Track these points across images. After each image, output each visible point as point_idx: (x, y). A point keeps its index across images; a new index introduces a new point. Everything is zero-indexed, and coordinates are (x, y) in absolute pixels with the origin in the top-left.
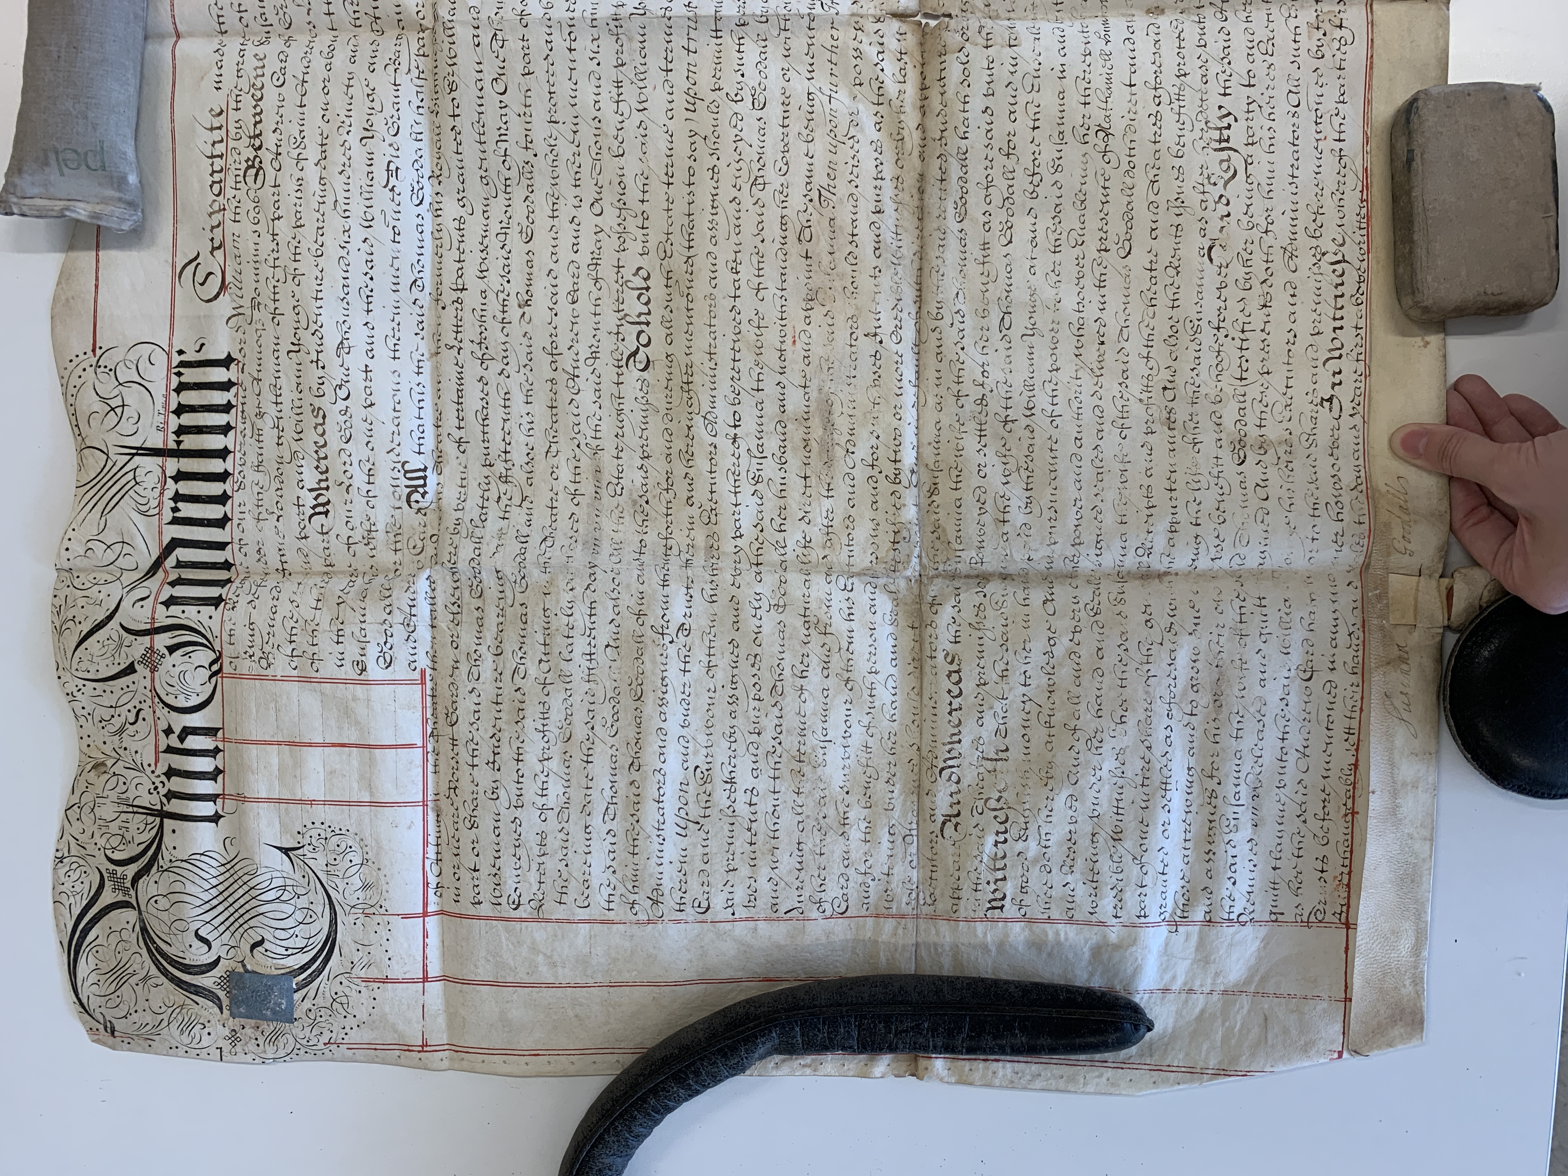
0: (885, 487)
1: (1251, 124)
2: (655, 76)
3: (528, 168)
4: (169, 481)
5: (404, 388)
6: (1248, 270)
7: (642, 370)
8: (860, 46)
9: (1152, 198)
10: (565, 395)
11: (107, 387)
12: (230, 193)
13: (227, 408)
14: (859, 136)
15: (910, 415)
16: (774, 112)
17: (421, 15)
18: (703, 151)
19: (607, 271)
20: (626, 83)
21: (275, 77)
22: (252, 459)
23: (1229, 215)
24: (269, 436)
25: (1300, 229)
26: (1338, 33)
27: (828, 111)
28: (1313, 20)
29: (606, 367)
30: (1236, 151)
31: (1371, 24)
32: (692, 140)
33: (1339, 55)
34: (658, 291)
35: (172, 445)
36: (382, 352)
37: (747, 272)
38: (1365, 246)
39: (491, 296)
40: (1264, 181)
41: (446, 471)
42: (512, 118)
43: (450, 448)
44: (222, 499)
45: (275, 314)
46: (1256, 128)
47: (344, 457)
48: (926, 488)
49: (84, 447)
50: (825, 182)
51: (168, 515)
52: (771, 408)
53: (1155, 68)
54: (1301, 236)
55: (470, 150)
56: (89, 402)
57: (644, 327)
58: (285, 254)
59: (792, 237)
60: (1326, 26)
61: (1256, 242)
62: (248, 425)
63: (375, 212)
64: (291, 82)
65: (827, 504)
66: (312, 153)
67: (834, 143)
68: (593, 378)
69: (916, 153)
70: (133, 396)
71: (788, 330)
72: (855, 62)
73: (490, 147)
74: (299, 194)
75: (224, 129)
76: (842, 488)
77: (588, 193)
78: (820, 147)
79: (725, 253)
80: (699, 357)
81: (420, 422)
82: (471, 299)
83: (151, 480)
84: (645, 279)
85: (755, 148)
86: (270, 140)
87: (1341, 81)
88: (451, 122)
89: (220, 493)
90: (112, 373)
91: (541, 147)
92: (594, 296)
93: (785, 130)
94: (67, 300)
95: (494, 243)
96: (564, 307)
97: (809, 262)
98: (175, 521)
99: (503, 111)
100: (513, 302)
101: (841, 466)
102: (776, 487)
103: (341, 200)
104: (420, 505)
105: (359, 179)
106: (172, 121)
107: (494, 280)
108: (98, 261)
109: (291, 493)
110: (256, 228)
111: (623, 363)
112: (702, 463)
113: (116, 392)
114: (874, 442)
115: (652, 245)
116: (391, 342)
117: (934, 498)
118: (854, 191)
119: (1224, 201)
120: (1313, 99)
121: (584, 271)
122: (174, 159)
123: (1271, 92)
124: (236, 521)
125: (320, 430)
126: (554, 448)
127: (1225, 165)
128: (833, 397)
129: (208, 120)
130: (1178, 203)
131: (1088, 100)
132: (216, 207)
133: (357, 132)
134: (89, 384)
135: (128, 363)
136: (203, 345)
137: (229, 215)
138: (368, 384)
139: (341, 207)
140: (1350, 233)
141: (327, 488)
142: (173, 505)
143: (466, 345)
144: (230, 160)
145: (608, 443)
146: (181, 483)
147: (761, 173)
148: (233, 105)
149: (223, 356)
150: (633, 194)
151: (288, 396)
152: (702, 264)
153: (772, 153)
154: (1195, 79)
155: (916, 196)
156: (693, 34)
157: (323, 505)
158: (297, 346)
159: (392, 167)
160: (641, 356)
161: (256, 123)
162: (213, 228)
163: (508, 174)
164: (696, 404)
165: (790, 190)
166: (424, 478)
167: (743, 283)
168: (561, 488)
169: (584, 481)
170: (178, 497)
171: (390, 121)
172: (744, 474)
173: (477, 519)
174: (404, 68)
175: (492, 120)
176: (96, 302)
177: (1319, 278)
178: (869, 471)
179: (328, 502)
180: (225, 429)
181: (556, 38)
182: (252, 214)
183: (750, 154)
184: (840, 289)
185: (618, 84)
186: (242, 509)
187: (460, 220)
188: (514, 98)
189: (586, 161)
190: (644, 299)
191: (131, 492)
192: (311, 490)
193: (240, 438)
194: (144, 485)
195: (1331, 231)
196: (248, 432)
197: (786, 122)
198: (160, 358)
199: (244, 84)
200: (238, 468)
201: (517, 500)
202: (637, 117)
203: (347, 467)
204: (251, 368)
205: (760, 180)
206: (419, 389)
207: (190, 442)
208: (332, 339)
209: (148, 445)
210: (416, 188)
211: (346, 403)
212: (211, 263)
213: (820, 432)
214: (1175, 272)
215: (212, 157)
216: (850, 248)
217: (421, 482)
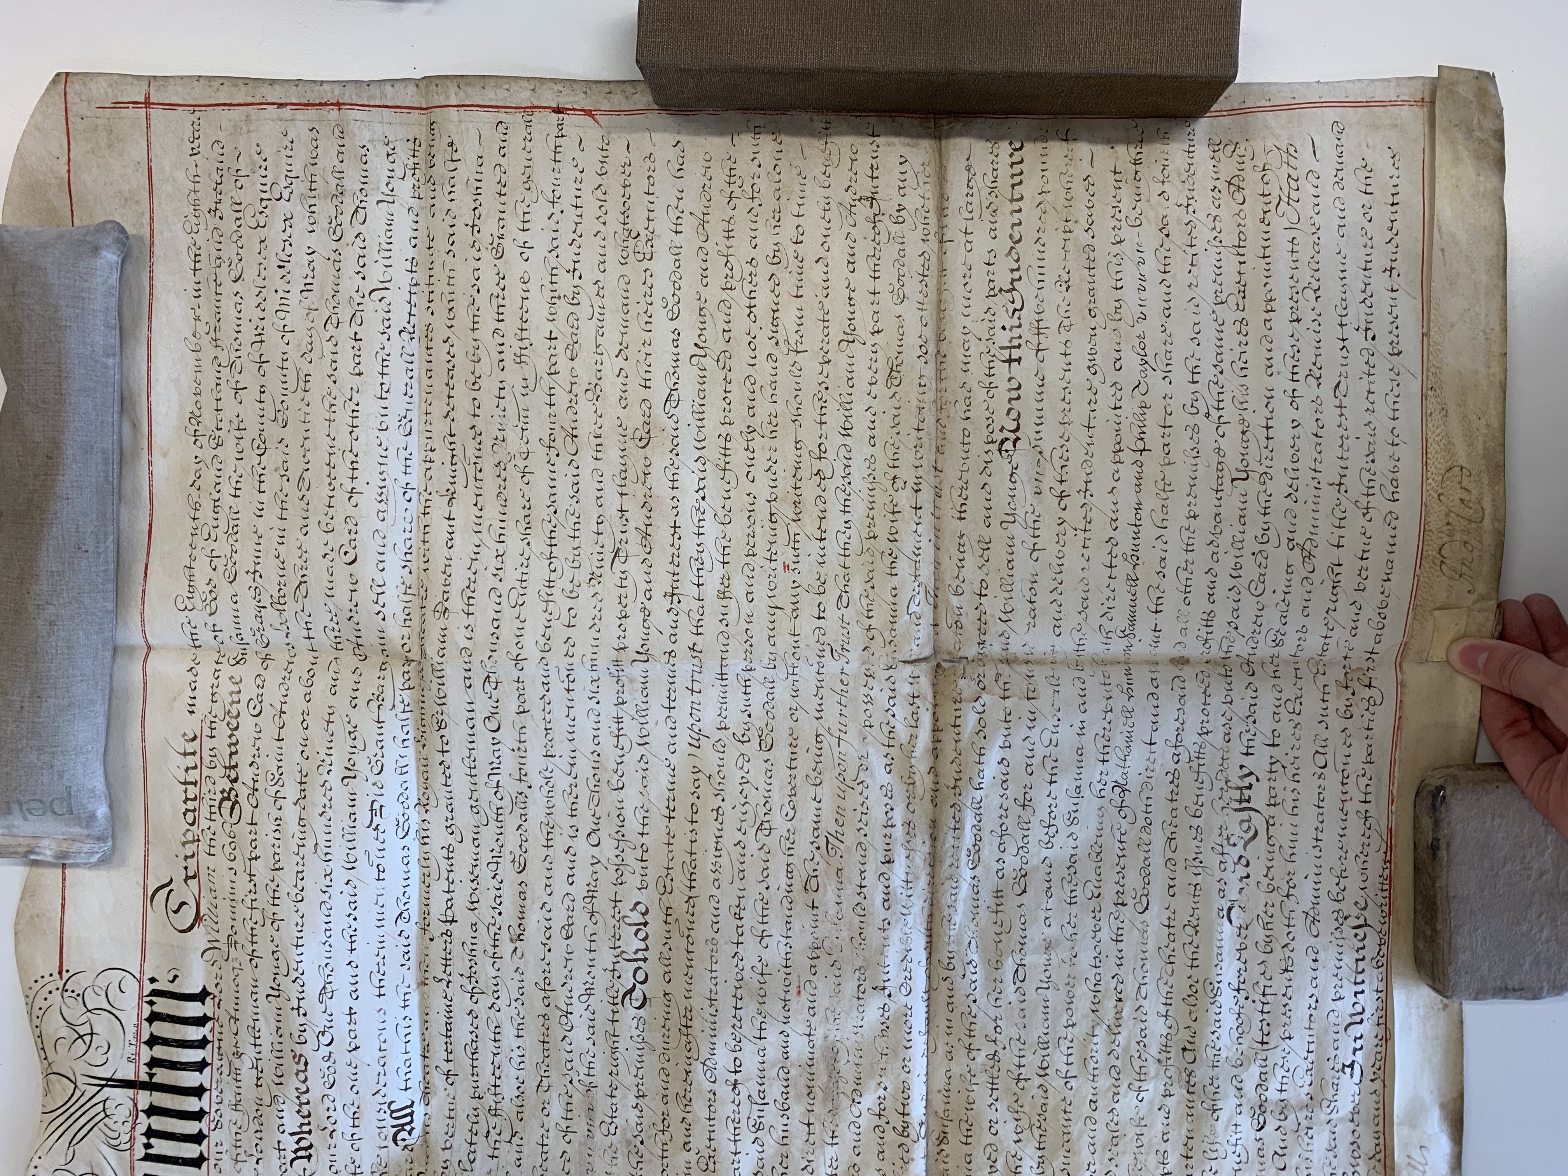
0: (891, 1137)
1: (1273, 784)
2: (657, 713)
3: (521, 798)
4: (141, 1114)
5: (390, 1026)
6: (1268, 933)
7: (638, 1008)
8: (872, 693)
9: (1169, 855)
10: (557, 1032)
11: (75, 1012)
12: (204, 823)
13: (202, 1043)
14: (868, 781)
15: (919, 1065)
16: (782, 753)
17: (406, 648)
18: (706, 790)
19: (603, 904)
20: (626, 720)
21: (252, 705)
22: (229, 1097)
23: (1248, 877)
24: (248, 1076)
25: (1322, 893)
26: (1367, 693)
27: (836, 754)
28: (1341, 678)
29: (600, 1002)
30: (1258, 811)
31: (1401, 685)
32: (696, 776)
33: (1368, 715)
34: (656, 926)
35: (144, 1077)
36: (367, 990)
37: (750, 918)
38: (1386, 909)
39: (482, 929)
40: (1286, 844)
41: (433, 1102)
42: (505, 752)
43: (438, 1080)
44: (198, 1138)
45: (252, 956)
46: (1279, 790)
47: (328, 1103)
48: (935, 1135)
49: (50, 1073)
50: (833, 828)
51: (140, 1152)
52: (773, 1053)
53: (1178, 724)
54: (1324, 900)
55: (460, 783)
56: (55, 1026)
57: (641, 963)
58: (264, 897)
59: (798, 886)
60: (1355, 685)
61: (1277, 905)
62: (225, 1062)
63: (358, 853)
64: (268, 712)
65: (831, 1151)
66: (291, 791)
67: (843, 787)
68: (587, 1014)
69: (928, 798)
70: (102, 1024)
71: (793, 978)
72: (865, 707)
73: (482, 779)
74: (277, 835)
75: (198, 755)
76: (847, 1136)
77: (585, 823)
78: (827, 792)
79: (728, 899)
80: (698, 1001)
81: (407, 1057)
82: (461, 931)
83: (122, 1113)
84: (643, 914)
85: (762, 792)
86: (246, 774)
87: (1369, 741)
88: (439, 757)
89: (196, 1131)
90: (80, 997)
91: (536, 780)
92: (589, 931)
93: (793, 772)
94: (32, 917)
95: (485, 873)
96: (558, 944)
97: (815, 911)
98: (148, 1158)
99: (496, 747)
100: (505, 936)
101: (848, 1113)
102: (778, 1134)
103: (322, 843)
104: (406, 1143)
105: (340, 820)
106: (143, 740)
107: (485, 912)
108: (64, 879)
109: (271, 1136)
110: (232, 864)
111: (619, 1000)
112: (700, 1109)
113: (84, 1019)
114: (881, 1092)
115: (651, 879)
116: (376, 977)
117: (943, 1146)
118: (863, 839)
119: (1243, 861)
120: (1340, 759)
121: (579, 904)
122: (145, 778)
123: (1296, 753)
124: (212, 1162)
125: (302, 1076)
126: (545, 1082)
127: (1245, 826)
128: (838, 1045)
129: (181, 745)
130: (1197, 863)
131: (1106, 757)
132: (190, 837)
133: (338, 771)
134: (55, 1010)
135: (97, 989)
136: (176, 977)
137: (203, 846)
138: (353, 1027)
139: (323, 850)
140: (1372, 895)
141: (310, 1132)
142: (145, 1141)
143: (455, 978)
144: (205, 789)
145: (602, 1080)
146: (153, 1118)
147: (767, 818)
148: (207, 731)
149: (198, 990)
150: (633, 825)
151: (267, 1038)
152: (704, 907)
153: (779, 797)
154: (1216, 738)
155: (928, 843)
156: (697, 677)
157: (306, 1149)
158: (276, 992)
159: (376, 806)
160: (637, 994)
161: (231, 754)
162: (186, 857)
163: (500, 804)
164: (694, 1050)
165: (796, 837)
166: (411, 1114)
167: (746, 929)
168: (553, 1124)
169: (576, 1118)
170: (150, 1133)
171: (374, 760)
172: (744, 1121)
173: (465, 1159)
174: (388, 704)
175: (483, 752)
176: (62, 922)
177: (1341, 942)
178: (876, 1121)
179: (311, 1146)
180: (201, 1066)
181: (553, 679)
182: (228, 849)
183: (756, 798)
184: (848, 939)
185: (619, 720)
186: (219, 1149)
187: (449, 848)
188: (508, 737)
189: (584, 793)
190: (642, 935)
191: (101, 1125)
192: (292, 1134)
193: (216, 1075)
194: (115, 1118)
195: (1354, 893)
196: (225, 1070)
197: (794, 764)
198: (131, 986)
199: (218, 710)
200: (215, 1107)
201: (506, 1136)
202: (638, 751)
203: (331, 1113)
204: (228, 1004)
205: (766, 825)
206: (407, 1023)
207: (162, 1076)
208: (313, 984)
209: (119, 1076)
210: (402, 820)
211: (330, 1048)
212: (184, 892)
213: (825, 1079)
214: (1193, 931)
215: (185, 783)
216: (859, 899)
217: (408, 1119)
